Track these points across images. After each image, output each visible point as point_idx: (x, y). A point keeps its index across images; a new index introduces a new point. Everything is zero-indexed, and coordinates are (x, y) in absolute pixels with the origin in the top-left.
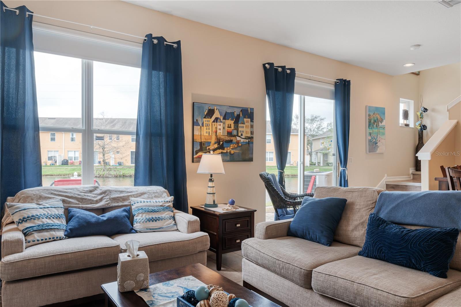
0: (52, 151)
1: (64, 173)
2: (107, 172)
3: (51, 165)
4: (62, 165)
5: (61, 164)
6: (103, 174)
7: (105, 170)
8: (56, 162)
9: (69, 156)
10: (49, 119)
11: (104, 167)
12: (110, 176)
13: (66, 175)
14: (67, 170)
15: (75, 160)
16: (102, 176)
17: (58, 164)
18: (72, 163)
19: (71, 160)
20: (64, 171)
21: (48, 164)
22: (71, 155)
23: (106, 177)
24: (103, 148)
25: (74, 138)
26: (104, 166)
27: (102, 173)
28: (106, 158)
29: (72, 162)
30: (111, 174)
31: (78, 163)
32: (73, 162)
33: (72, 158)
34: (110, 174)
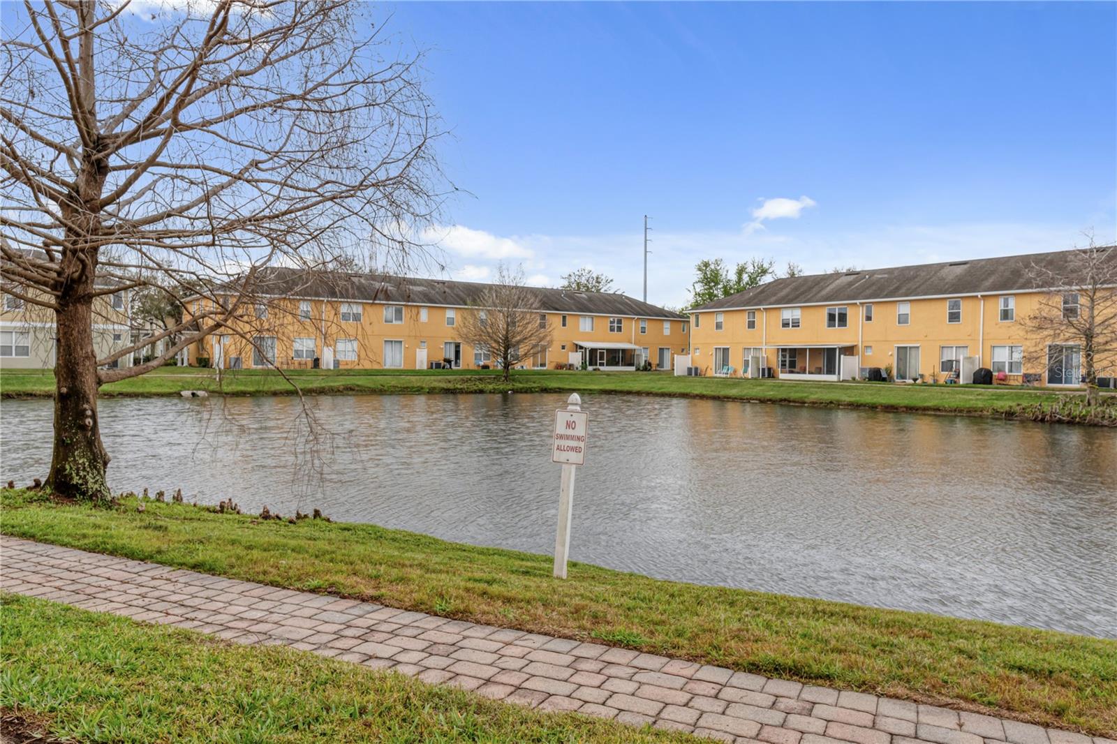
0: (952, 347)
1: (968, 406)
2: (1099, 409)
3: (949, 382)
4: (974, 383)
5: (972, 382)
6: (1084, 412)
7: (1093, 402)
8: (958, 376)
9: (996, 360)
10: (952, 264)
11: (1091, 393)
12: (1105, 422)
13: (976, 411)
14: (980, 397)
15: (1011, 371)
16: (1077, 419)
17: (961, 381)
18: (1001, 380)
19: (999, 371)
20: (972, 400)
21: (942, 381)
22: (1002, 356)
23: (1090, 425)
24: (1089, 335)
25: (1010, 312)
26: (1088, 391)
27: (1081, 412)
28: (1097, 366)
29: (1002, 377)
30: (1110, 417)
31: (1020, 379)
32: (1006, 376)
33: (1004, 366)
34: (1107, 416)
